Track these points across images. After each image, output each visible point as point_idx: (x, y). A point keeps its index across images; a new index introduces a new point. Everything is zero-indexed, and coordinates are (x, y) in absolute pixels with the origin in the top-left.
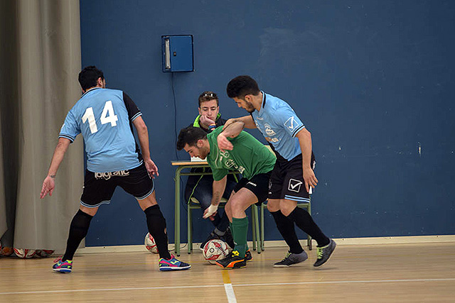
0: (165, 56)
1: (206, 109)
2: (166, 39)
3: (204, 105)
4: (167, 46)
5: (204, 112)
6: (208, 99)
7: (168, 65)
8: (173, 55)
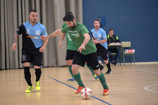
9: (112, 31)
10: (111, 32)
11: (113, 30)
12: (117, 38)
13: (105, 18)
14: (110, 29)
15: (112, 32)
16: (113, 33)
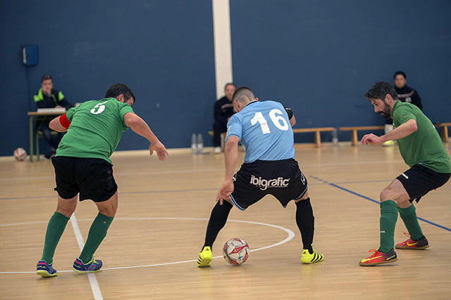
4: (24, 51)
9: (49, 81)
10: (46, 84)
11: (50, 78)
12: (61, 96)
13: (37, 47)
14: (43, 77)
15: (49, 84)
16: (50, 87)
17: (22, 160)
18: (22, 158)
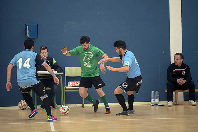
0: (27, 32)
1: (43, 53)
2: (27, 25)
3: (42, 51)
4: (28, 28)
5: (42, 54)
6: (44, 49)
7: (28, 35)
8: (30, 31)
15: (46, 53)
17: (24, 109)
18: (24, 107)
